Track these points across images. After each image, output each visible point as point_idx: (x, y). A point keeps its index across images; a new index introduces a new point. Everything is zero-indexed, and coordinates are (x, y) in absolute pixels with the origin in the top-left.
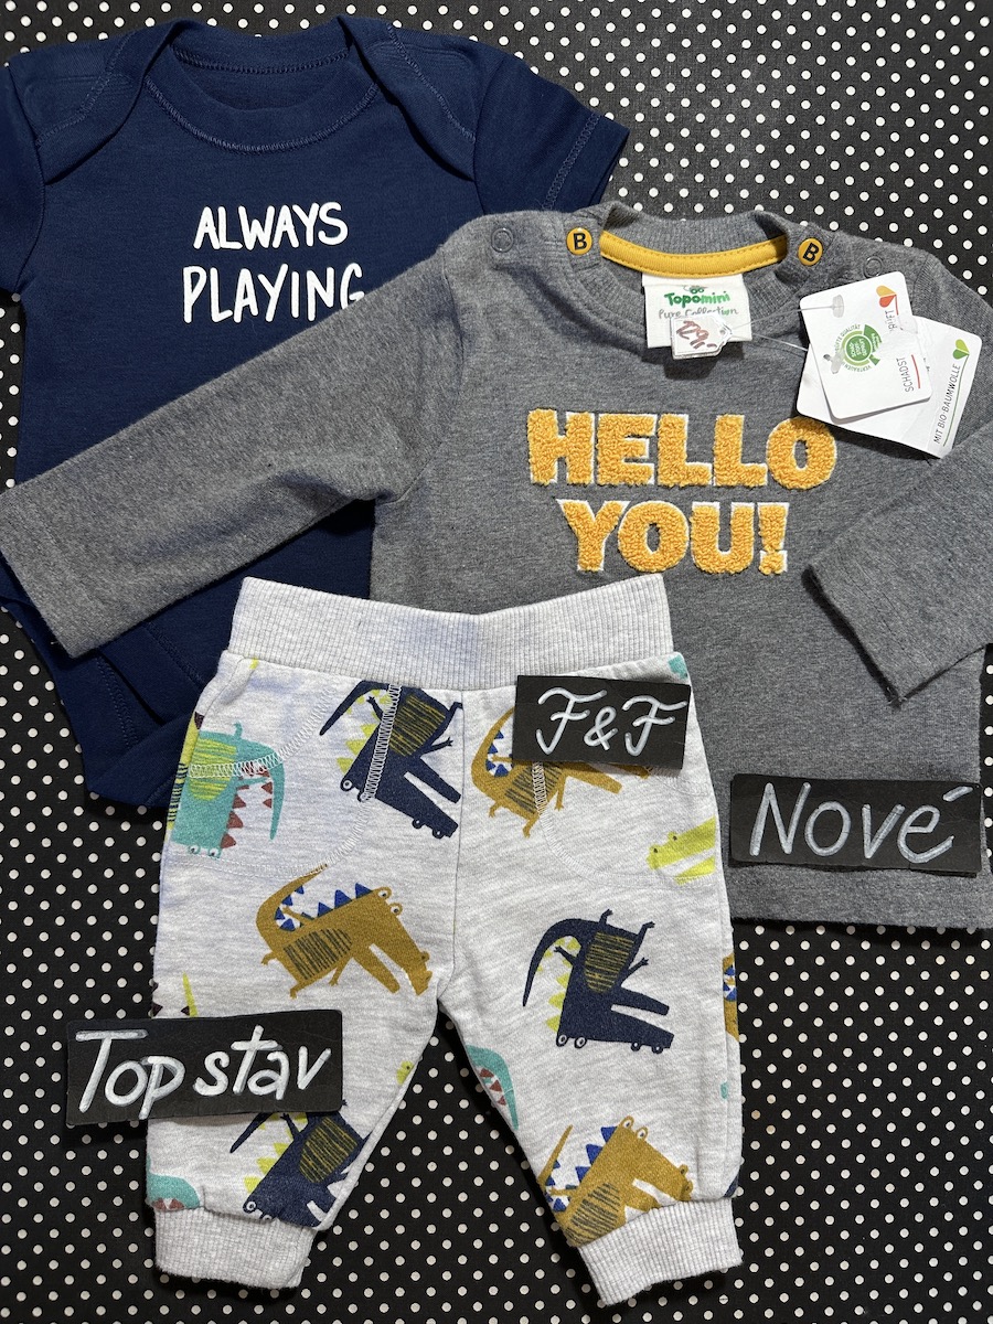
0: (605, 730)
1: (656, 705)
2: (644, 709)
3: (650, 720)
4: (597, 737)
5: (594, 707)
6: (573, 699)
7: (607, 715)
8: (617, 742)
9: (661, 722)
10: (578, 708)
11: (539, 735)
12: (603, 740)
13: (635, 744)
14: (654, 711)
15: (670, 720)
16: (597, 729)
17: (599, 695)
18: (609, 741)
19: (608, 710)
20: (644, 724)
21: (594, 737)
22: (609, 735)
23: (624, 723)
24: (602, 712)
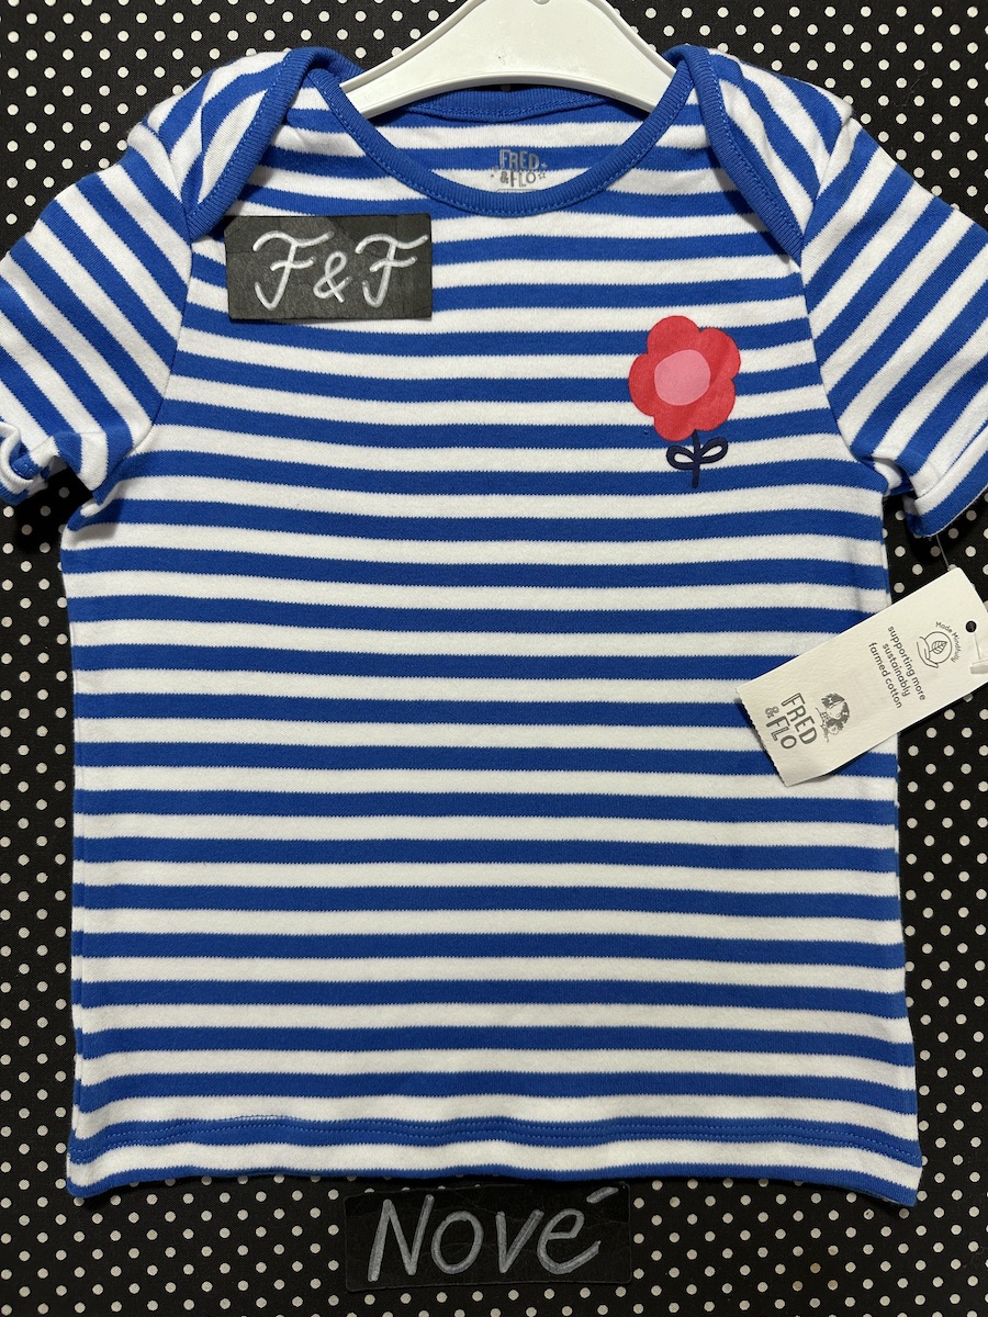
0: (337, 280)
1: (394, 244)
2: (379, 250)
3: (389, 263)
5: (320, 252)
6: (295, 244)
7: (337, 262)
9: (403, 264)
10: (301, 255)
11: (258, 288)
12: (335, 290)
13: (374, 294)
14: (392, 252)
15: (412, 260)
16: (327, 278)
17: (325, 237)
18: (343, 292)
19: (338, 254)
20: (381, 271)
24: (332, 257)
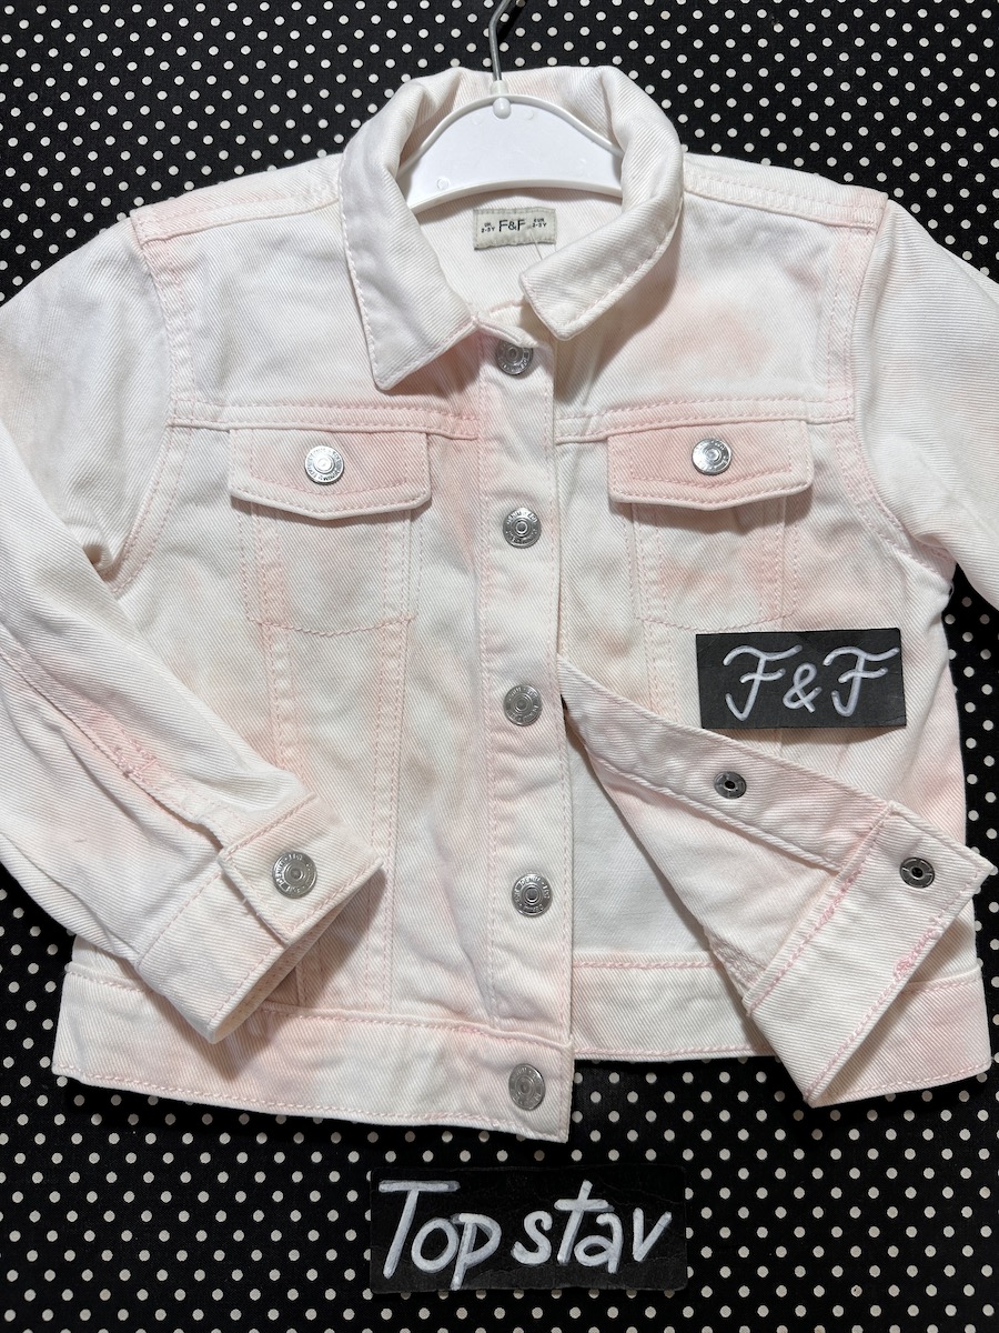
4: (800, 698)
8: (823, 702)
21: (795, 698)
22: (812, 695)
23: (828, 681)
